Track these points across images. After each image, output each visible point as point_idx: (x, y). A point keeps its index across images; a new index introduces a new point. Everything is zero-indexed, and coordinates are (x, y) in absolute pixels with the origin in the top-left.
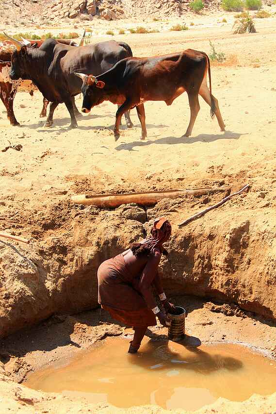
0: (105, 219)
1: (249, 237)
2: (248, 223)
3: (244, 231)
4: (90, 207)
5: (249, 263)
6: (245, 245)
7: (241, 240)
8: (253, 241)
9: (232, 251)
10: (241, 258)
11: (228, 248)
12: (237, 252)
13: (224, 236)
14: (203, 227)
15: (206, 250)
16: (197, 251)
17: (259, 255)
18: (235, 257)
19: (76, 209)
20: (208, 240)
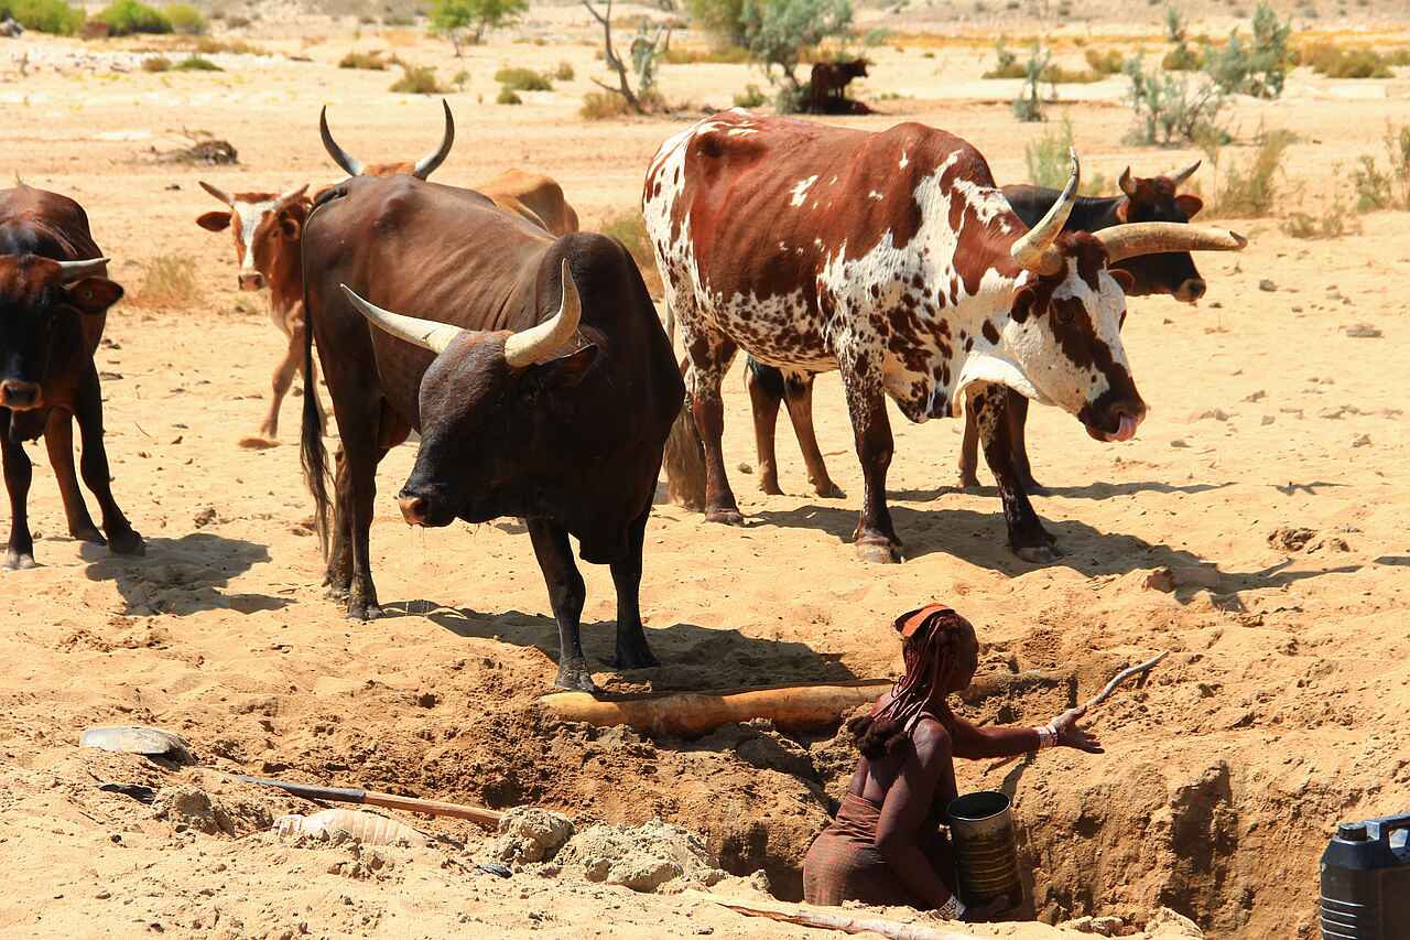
1: (1235, 815)
2: (1225, 770)
3: (1219, 797)
5: (1248, 901)
6: (1227, 844)
7: (1213, 827)
8: (1254, 828)
9: (1184, 864)
10: (1218, 887)
11: (1165, 856)
12: (1201, 866)
13: (1143, 815)
14: (1050, 793)
15: (1074, 870)
16: (1040, 872)
17: (1286, 871)
18: (1196, 886)
19: (572, 737)
20: (1076, 837)
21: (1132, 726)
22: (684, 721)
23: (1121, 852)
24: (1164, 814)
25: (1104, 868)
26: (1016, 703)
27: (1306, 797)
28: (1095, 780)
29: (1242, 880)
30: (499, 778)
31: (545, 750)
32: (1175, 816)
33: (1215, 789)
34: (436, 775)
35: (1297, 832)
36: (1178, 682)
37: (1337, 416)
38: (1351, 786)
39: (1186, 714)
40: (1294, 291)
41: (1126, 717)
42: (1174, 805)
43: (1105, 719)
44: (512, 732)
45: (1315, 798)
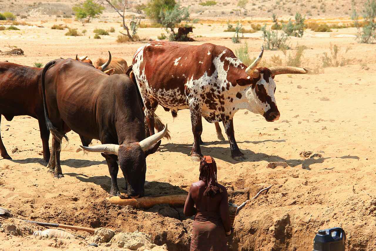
0: (146, 217)
1: (291, 228)
2: (288, 216)
3: (287, 223)
4: (127, 207)
6: (289, 236)
7: (285, 231)
8: (296, 231)
9: (278, 241)
10: (287, 247)
11: (273, 239)
12: (282, 242)
13: (267, 228)
14: (242, 222)
15: (249, 243)
16: (240, 244)
17: (305, 243)
18: (281, 247)
19: (114, 209)
20: (249, 234)
21: (264, 204)
22: (145, 204)
23: (261, 238)
24: (273, 228)
25: (257, 243)
26: (233, 198)
27: (310, 223)
28: (254, 219)
29: (293, 245)
30: (95, 220)
31: (107, 212)
32: (275, 228)
33: (286, 221)
34: (78, 219)
35: (308, 232)
36: (276, 193)
37: (318, 122)
38: (322, 220)
39: (278, 201)
40: (306, 88)
41: (262, 202)
42: (275, 225)
43: (257, 203)
44: (98, 208)
45: (312, 223)
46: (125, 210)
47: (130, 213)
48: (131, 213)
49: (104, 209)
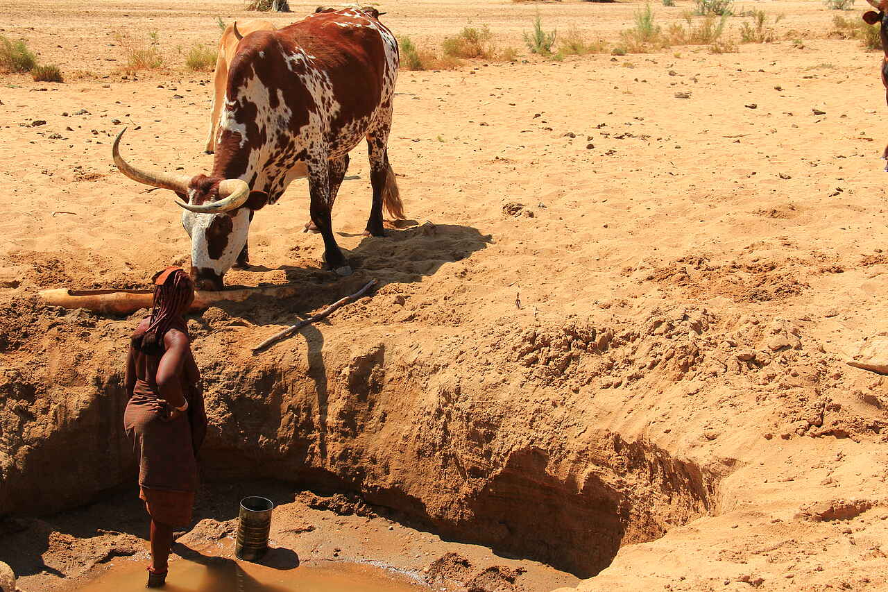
0: (109, 335)
1: (383, 372)
2: (382, 348)
3: (376, 363)
4: (78, 311)
5: (383, 419)
6: (377, 388)
7: (370, 378)
8: (392, 380)
9: (354, 397)
10: (370, 410)
11: (345, 393)
12: (362, 398)
13: (339, 370)
14: (298, 354)
15: (304, 396)
16: (286, 396)
17: (403, 404)
18: (359, 409)
20: (307, 378)
22: (117, 307)
24: (346, 371)
27: (415, 367)
29: (382, 407)
32: (351, 372)
33: (376, 358)
35: (410, 384)
38: (436, 363)
42: (351, 367)
45: (418, 367)
46: (71, 317)
47: (79, 324)
48: (82, 325)
49: (32, 312)
